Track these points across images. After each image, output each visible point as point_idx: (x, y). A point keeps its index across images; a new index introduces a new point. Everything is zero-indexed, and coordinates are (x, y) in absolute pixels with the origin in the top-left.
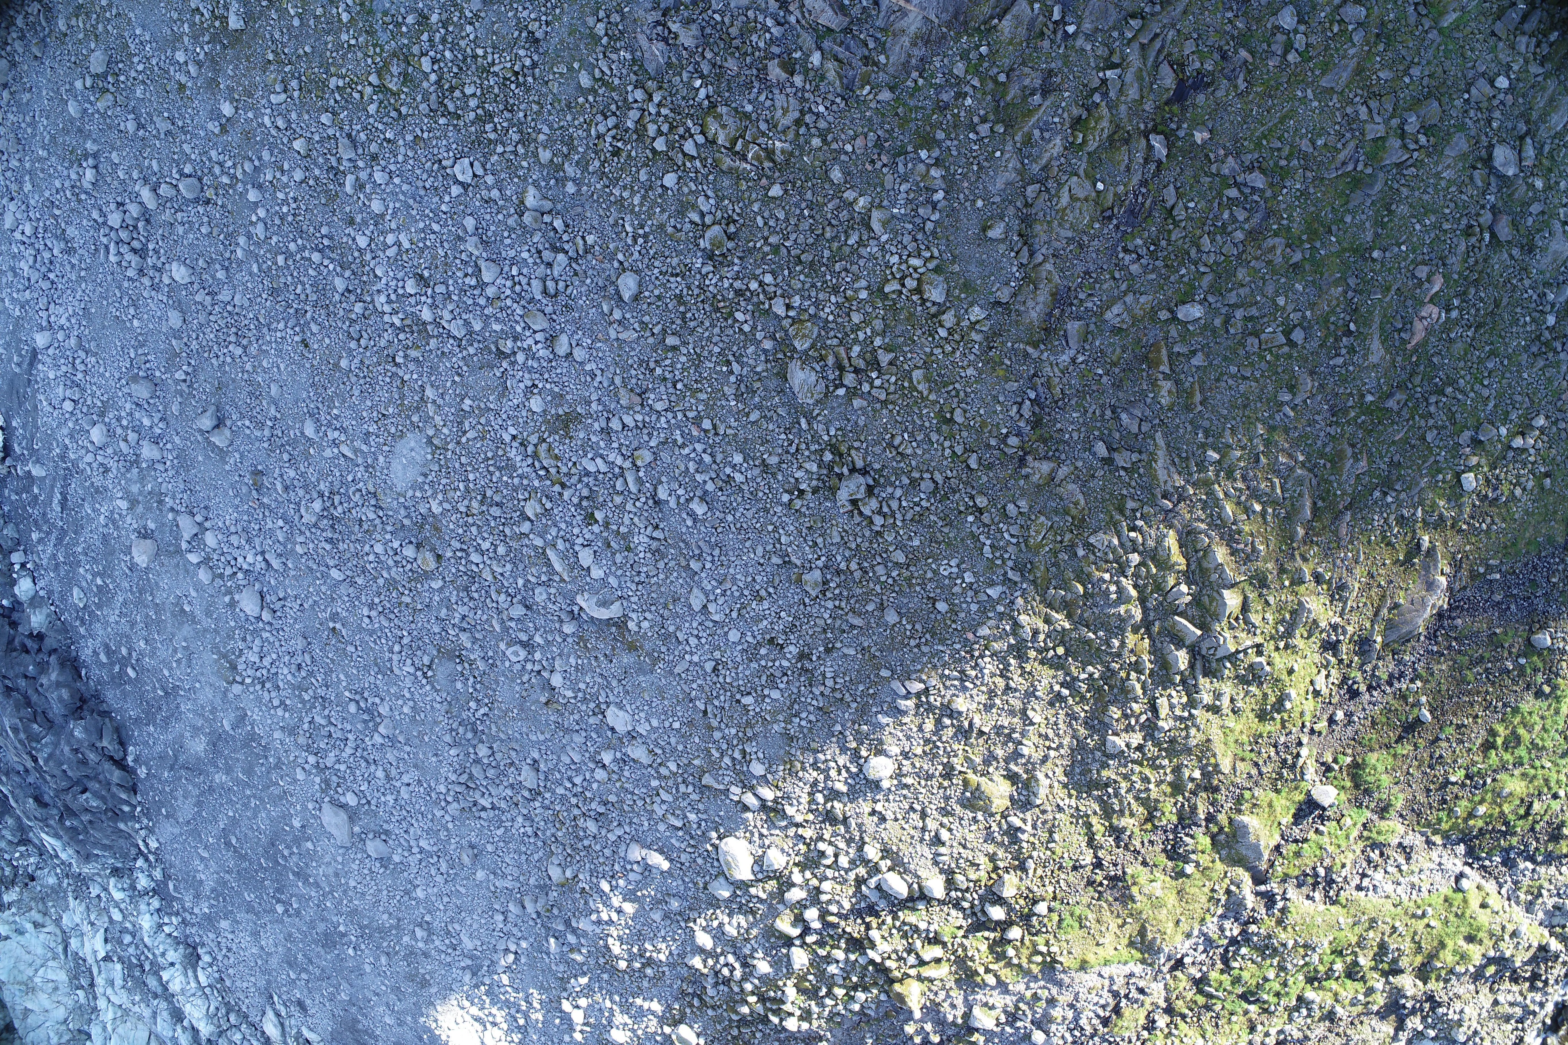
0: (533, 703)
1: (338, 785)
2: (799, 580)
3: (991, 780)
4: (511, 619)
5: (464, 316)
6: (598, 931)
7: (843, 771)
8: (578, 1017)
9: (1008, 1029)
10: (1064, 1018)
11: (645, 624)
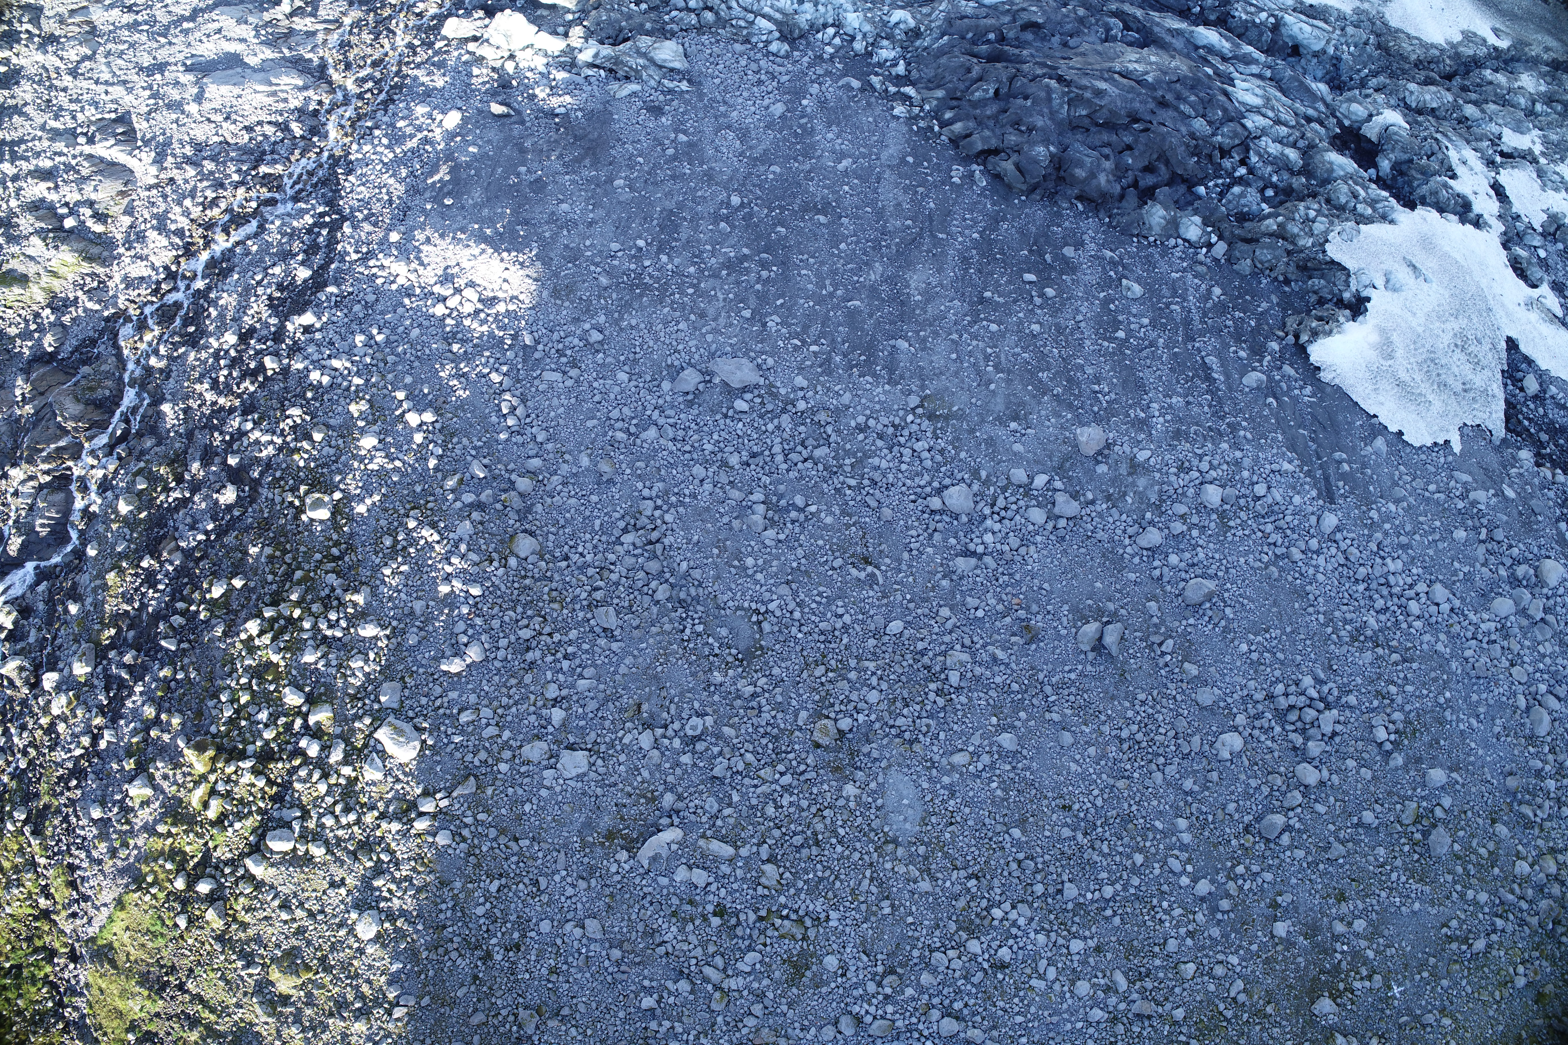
0: (650, 694)
1: (762, 404)
3: (295, 987)
5: (941, 977)
6: (451, 535)
7: (388, 896)
8: (413, 419)
9: (119, 797)
10: (96, 848)
11: (613, 869)
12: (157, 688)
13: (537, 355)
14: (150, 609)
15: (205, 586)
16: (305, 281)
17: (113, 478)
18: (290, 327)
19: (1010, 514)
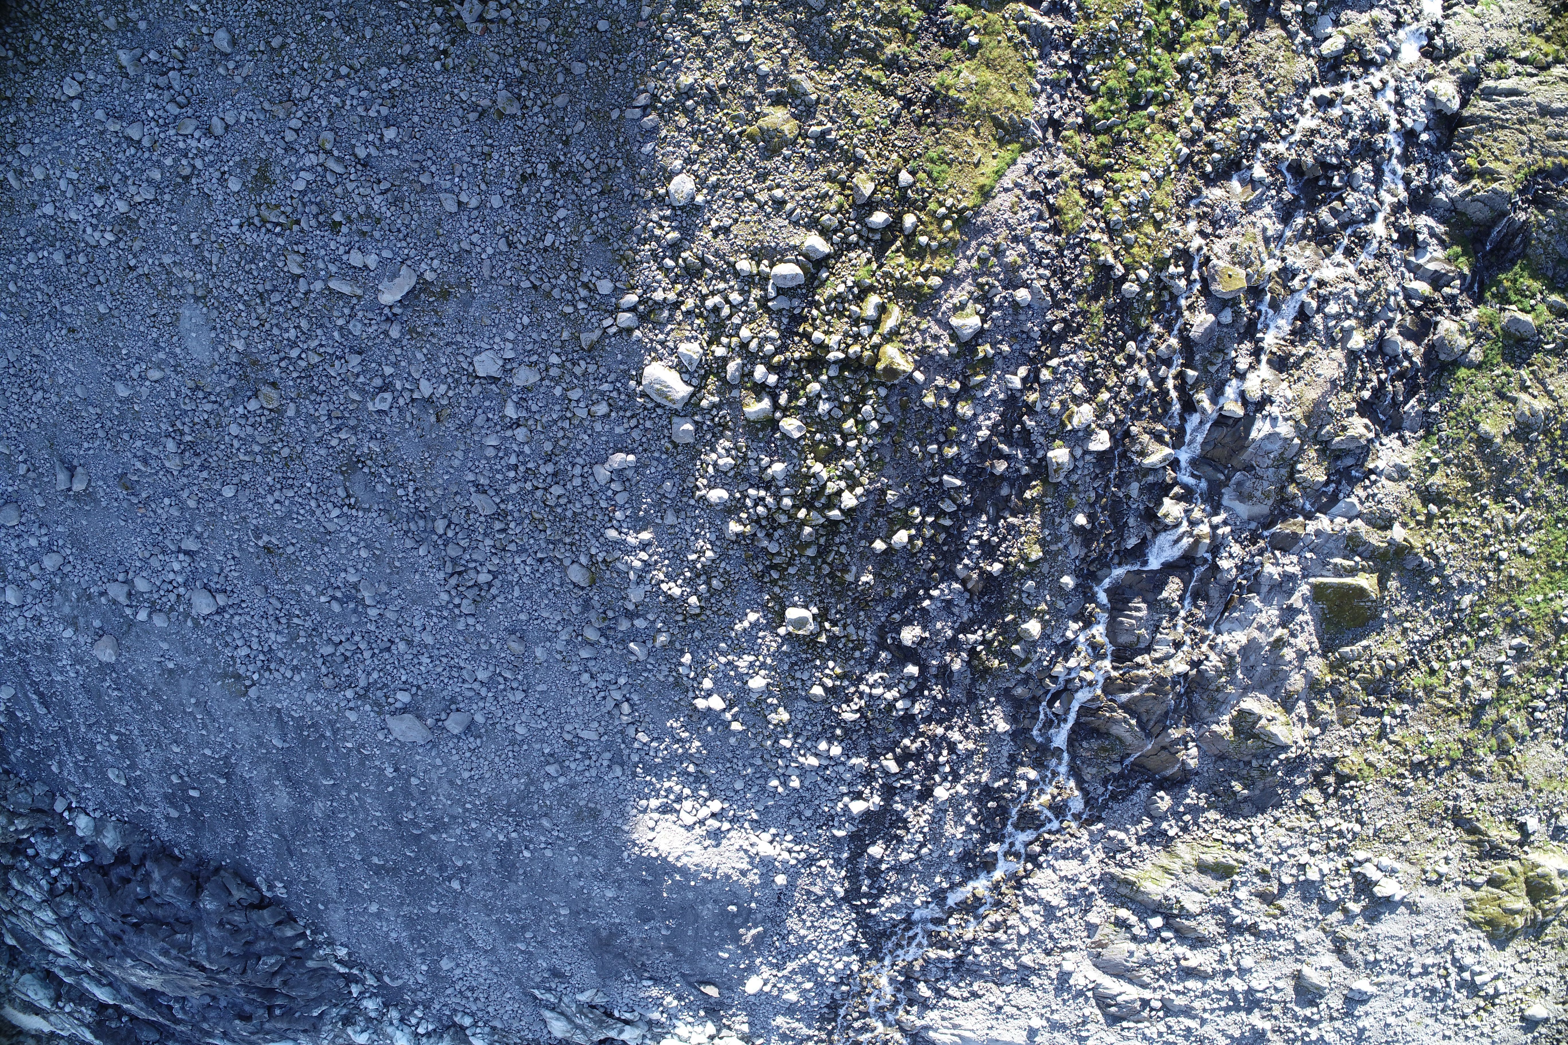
0: (430, 431)
1: (387, 697)
2: (501, 115)
3: (765, 115)
4: (358, 375)
5: (144, 179)
6: (648, 588)
7: (663, 222)
8: (716, 703)
9: (995, 313)
10: (1022, 256)
11: (436, 263)
12: (959, 435)
13: (608, 755)
14: (984, 518)
15: (919, 543)
16: (874, 843)
17: (1056, 656)
18: (877, 799)
19: (165, 586)
